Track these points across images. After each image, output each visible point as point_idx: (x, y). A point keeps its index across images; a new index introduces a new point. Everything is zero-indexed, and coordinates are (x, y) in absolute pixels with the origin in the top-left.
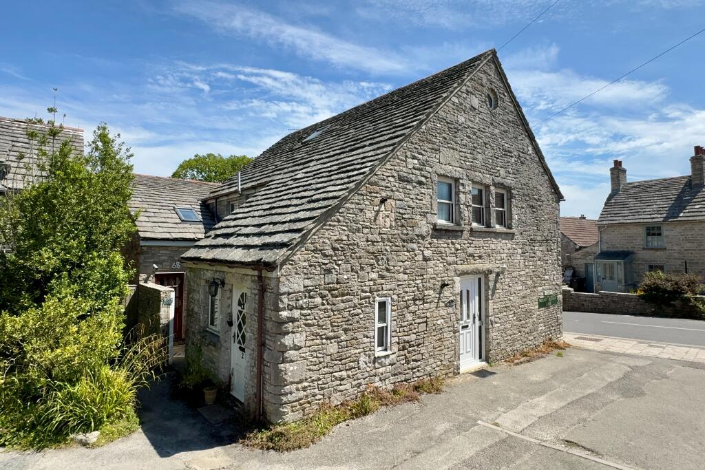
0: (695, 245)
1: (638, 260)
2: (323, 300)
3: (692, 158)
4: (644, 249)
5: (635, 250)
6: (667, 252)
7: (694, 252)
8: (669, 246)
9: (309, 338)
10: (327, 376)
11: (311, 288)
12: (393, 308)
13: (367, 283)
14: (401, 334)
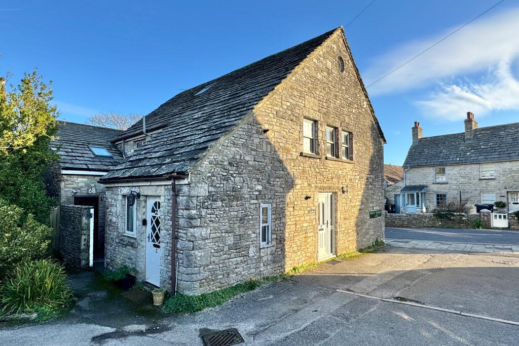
0: (467, 180)
1: (429, 191)
2: (223, 203)
3: (466, 120)
4: (434, 183)
5: (428, 184)
6: (448, 185)
7: (465, 185)
8: (450, 181)
9: (212, 232)
10: (226, 261)
11: (213, 193)
12: (273, 212)
13: (254, 193)
14: (278, 232)
